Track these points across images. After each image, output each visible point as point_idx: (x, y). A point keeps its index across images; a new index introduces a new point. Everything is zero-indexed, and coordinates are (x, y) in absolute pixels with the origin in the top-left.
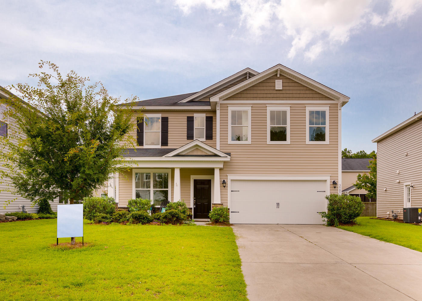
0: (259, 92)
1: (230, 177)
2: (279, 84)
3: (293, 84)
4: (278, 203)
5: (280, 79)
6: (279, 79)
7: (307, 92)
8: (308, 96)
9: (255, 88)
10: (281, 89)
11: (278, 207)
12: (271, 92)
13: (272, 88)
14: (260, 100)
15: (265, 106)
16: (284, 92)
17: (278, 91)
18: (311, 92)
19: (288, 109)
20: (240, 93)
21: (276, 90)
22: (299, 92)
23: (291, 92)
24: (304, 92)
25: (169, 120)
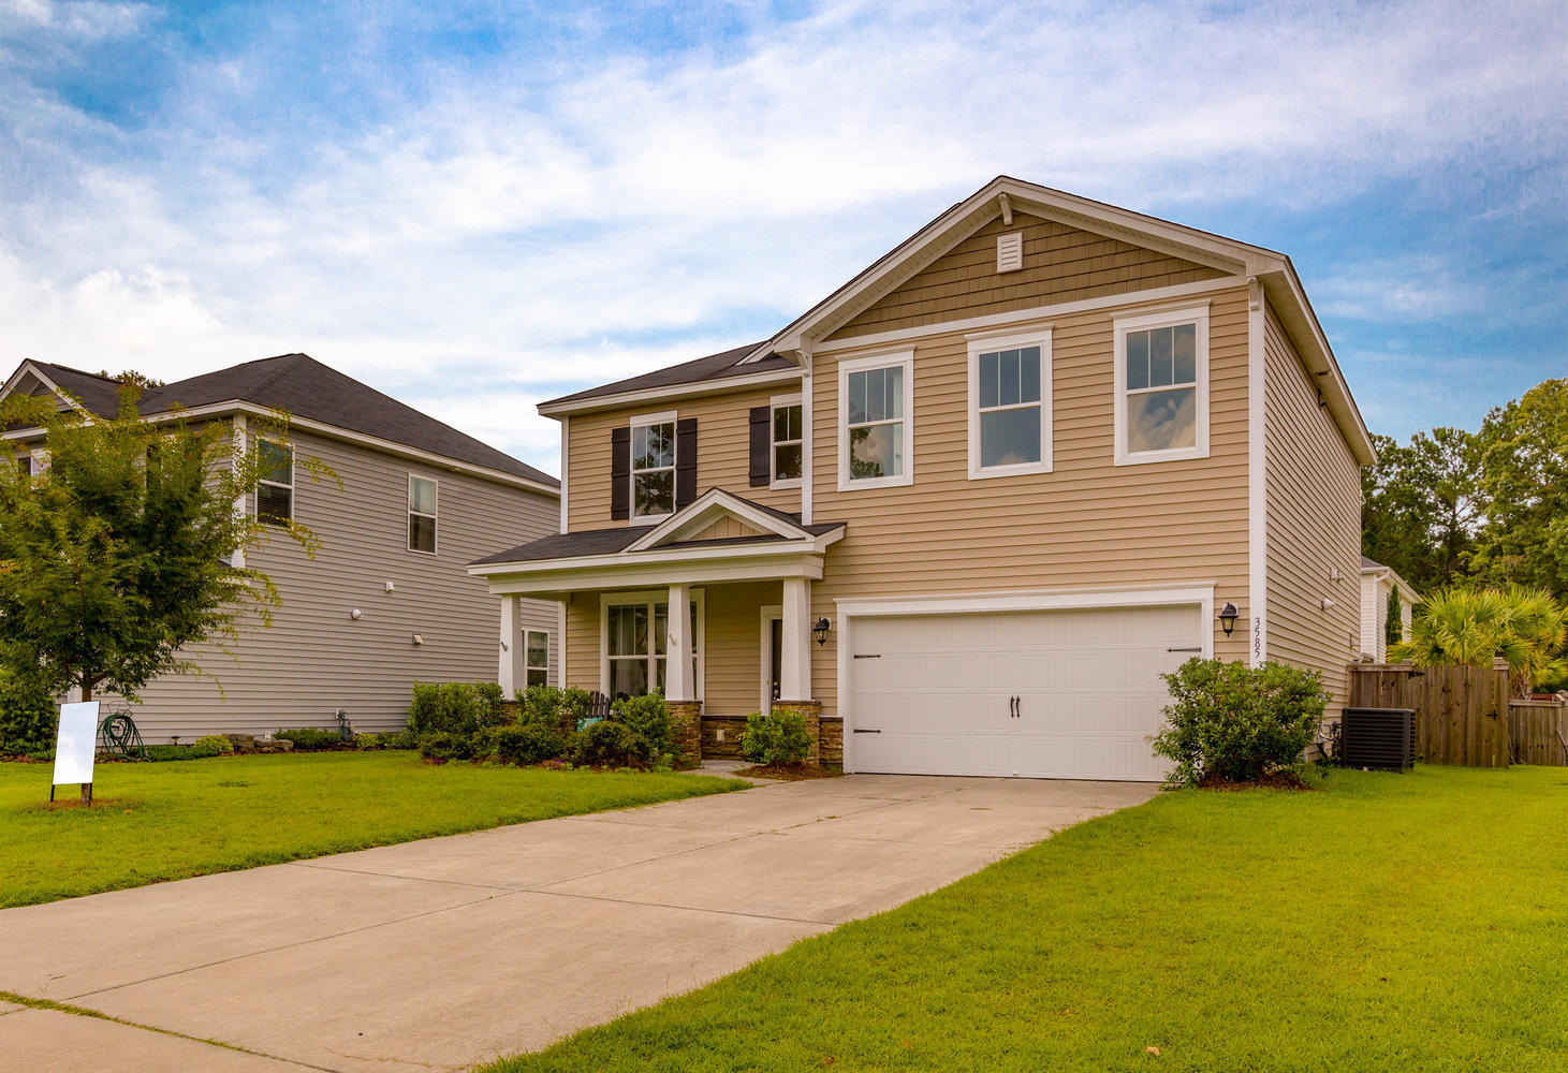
0: (941, 292)
1: (846, 608)
2: (1009, 252)
3: (1064, 242)
4: (1015, 698)
5: (1016, 230)
6: (1010, 229)
7: (1120, 260)
8: (1124, 274)
9: (929, 280)
10: (1019, 266)
11: (1015, 713)
12: (984, 284)
13: (987, 269)
14: (944, 321)
15: (959, 340)
16: (1029, 276)
17: (1009, 277)
18: (1133, 258)
19: (1043, 339)
20: (877, 307)
21: (1002, 274)
22: (1086, 266)
23: (1055, 272)
24: (1106, 263)
25: (700, 427)
